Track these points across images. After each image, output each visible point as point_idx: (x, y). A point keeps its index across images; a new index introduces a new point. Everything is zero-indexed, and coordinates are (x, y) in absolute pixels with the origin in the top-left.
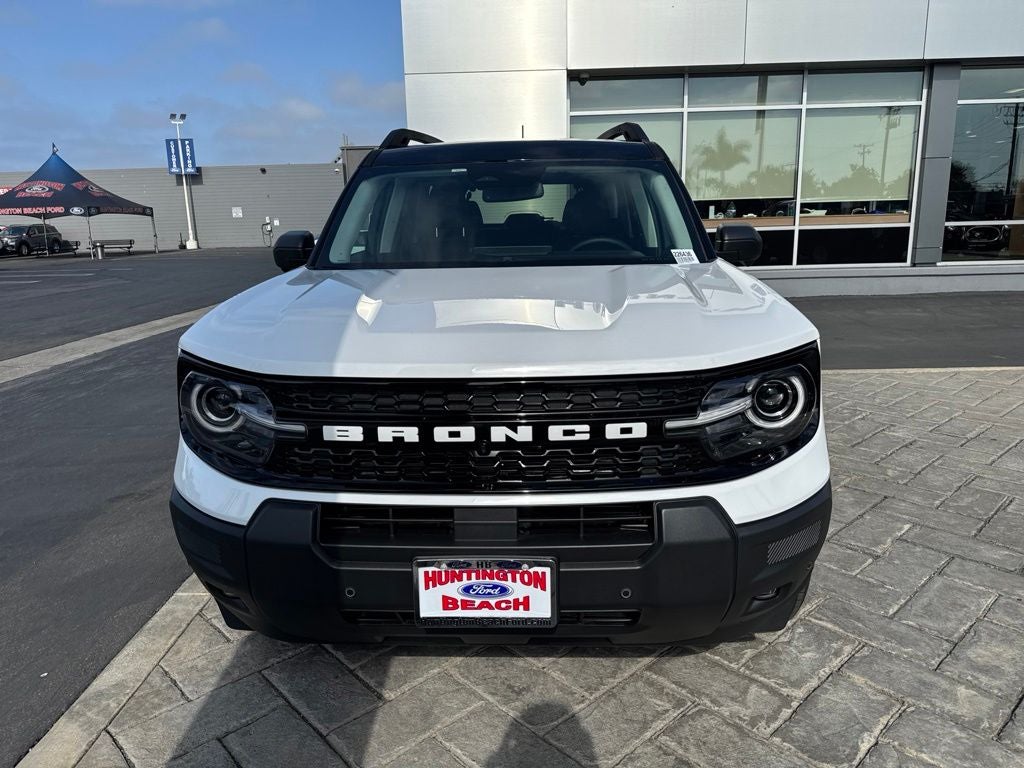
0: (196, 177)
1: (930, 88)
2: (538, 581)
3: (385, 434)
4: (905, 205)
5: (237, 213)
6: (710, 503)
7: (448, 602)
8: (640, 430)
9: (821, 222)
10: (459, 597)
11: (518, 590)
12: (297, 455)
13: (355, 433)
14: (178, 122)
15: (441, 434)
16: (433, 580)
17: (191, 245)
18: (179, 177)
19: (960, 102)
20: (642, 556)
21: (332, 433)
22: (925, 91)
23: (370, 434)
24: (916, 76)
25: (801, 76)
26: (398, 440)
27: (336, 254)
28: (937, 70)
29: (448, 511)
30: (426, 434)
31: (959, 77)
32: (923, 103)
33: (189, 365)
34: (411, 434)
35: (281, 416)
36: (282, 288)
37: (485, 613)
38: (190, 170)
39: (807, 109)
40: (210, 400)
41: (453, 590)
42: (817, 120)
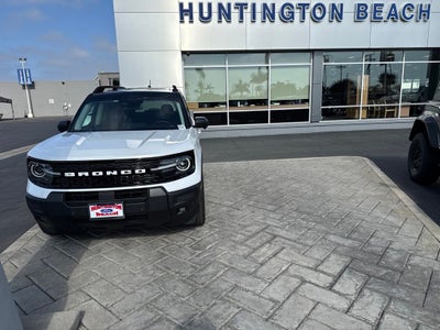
0: (32, 86)
1: (313, 58)
2: (120, 207)
3: (80, 174)
4: (307, 101)
5: (52, 101)
6: (162, 188)
7: (98, 214)
8: (144, 171)
9: (278, 107)
10: (100, 213)
11: (115, 210)
13: (73, 174)
14: (23, 62)
15: (94, 174)
16: (93, 209)
17: (30, 115)
18: (24, 86)
20: (145, 201)
21: (67, 174)
23: (76, 174)
24: (309, 54)
26: (84, 176)
27: (77, 127)
28: (315, 53)
30: (90, 174)
32: (311, 64)
33: (30, 160)
34: (87, 174)
35: (54, 171)
36: (60, 137)
37: (107, 216)
38: (29, 83)
40: (36, 169)
41: (99, 211)
42: (275, 70)
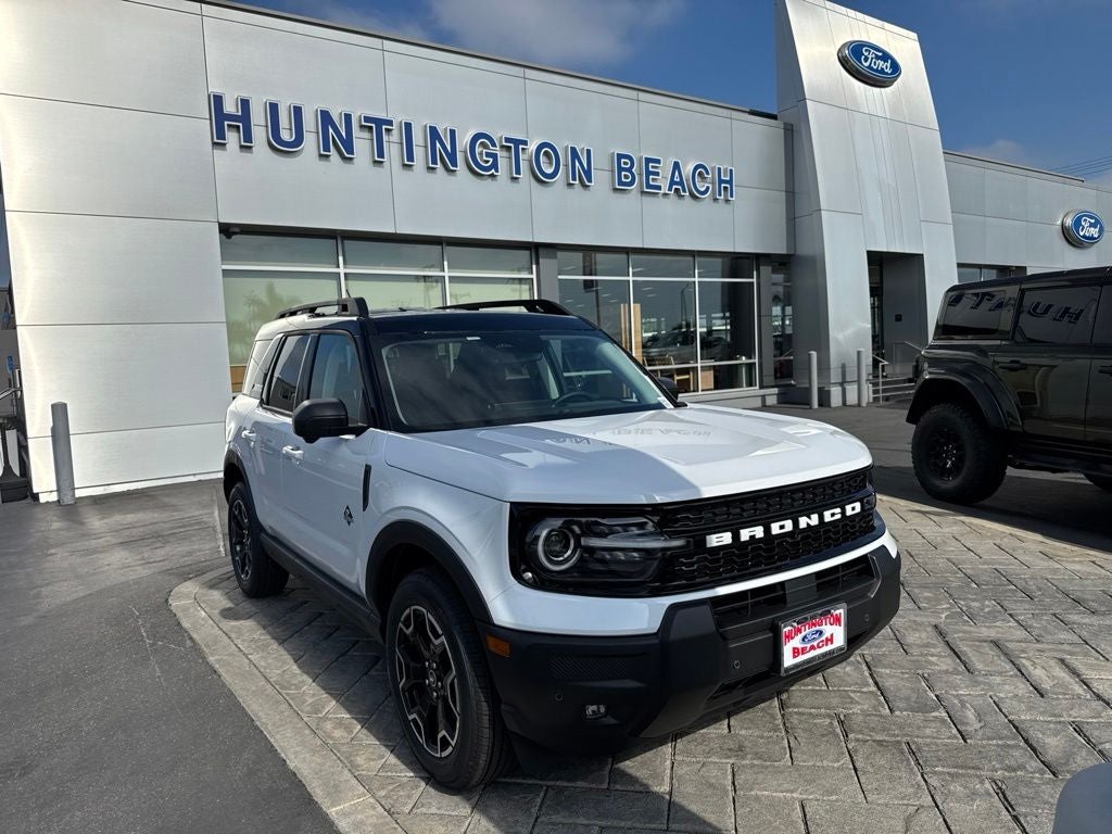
1: (538, 264)
2: (837, 620)
3: (745, 533)
6: (885, 549)
7: (795, 652)
10: (800, 646)
11: (828, 630)
12: (684, 564)
13: (726, 540)
15: (775, 529)
16: (789, 637)
19: (560, 277)
21: (713, 541)
22: (534, 267)
23: (737, 538)
25: (440, 247)
26: (752, 537)
28: (541, 251)
29: (782, 584)
30: (767, 530)
31: (556, 257)
32: (534, 276)
34: (759, 532)
37: (813, 654)
39: (450, 277)
41: (797, 641)
